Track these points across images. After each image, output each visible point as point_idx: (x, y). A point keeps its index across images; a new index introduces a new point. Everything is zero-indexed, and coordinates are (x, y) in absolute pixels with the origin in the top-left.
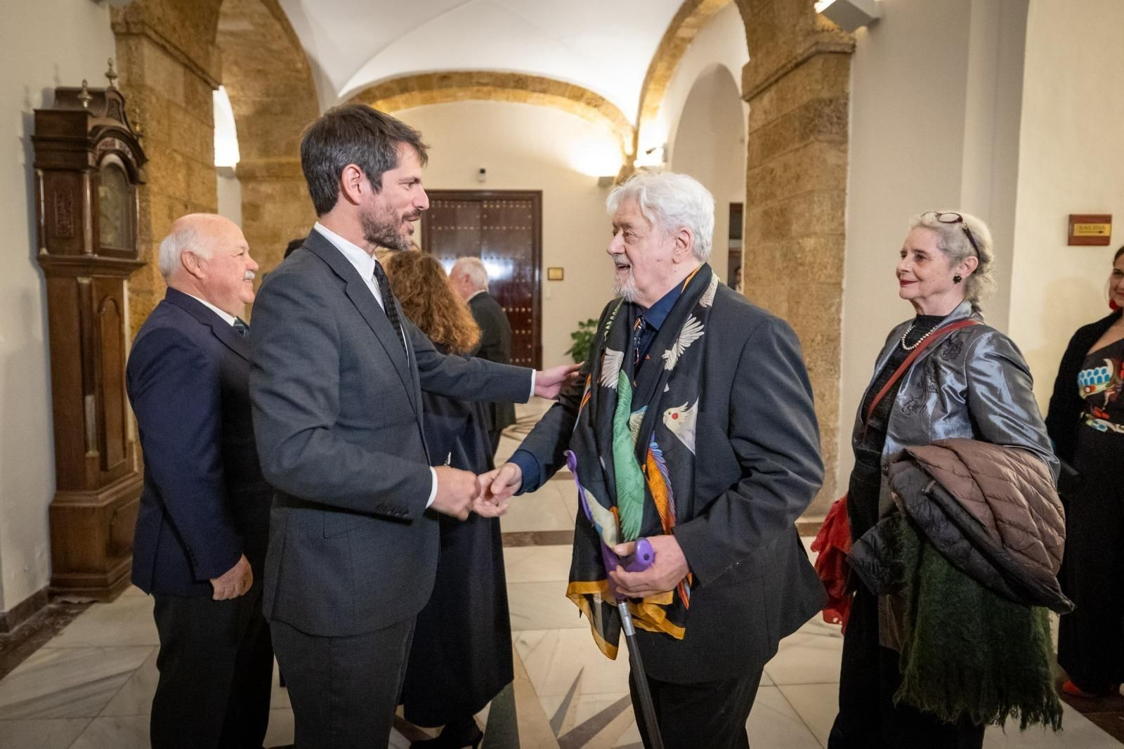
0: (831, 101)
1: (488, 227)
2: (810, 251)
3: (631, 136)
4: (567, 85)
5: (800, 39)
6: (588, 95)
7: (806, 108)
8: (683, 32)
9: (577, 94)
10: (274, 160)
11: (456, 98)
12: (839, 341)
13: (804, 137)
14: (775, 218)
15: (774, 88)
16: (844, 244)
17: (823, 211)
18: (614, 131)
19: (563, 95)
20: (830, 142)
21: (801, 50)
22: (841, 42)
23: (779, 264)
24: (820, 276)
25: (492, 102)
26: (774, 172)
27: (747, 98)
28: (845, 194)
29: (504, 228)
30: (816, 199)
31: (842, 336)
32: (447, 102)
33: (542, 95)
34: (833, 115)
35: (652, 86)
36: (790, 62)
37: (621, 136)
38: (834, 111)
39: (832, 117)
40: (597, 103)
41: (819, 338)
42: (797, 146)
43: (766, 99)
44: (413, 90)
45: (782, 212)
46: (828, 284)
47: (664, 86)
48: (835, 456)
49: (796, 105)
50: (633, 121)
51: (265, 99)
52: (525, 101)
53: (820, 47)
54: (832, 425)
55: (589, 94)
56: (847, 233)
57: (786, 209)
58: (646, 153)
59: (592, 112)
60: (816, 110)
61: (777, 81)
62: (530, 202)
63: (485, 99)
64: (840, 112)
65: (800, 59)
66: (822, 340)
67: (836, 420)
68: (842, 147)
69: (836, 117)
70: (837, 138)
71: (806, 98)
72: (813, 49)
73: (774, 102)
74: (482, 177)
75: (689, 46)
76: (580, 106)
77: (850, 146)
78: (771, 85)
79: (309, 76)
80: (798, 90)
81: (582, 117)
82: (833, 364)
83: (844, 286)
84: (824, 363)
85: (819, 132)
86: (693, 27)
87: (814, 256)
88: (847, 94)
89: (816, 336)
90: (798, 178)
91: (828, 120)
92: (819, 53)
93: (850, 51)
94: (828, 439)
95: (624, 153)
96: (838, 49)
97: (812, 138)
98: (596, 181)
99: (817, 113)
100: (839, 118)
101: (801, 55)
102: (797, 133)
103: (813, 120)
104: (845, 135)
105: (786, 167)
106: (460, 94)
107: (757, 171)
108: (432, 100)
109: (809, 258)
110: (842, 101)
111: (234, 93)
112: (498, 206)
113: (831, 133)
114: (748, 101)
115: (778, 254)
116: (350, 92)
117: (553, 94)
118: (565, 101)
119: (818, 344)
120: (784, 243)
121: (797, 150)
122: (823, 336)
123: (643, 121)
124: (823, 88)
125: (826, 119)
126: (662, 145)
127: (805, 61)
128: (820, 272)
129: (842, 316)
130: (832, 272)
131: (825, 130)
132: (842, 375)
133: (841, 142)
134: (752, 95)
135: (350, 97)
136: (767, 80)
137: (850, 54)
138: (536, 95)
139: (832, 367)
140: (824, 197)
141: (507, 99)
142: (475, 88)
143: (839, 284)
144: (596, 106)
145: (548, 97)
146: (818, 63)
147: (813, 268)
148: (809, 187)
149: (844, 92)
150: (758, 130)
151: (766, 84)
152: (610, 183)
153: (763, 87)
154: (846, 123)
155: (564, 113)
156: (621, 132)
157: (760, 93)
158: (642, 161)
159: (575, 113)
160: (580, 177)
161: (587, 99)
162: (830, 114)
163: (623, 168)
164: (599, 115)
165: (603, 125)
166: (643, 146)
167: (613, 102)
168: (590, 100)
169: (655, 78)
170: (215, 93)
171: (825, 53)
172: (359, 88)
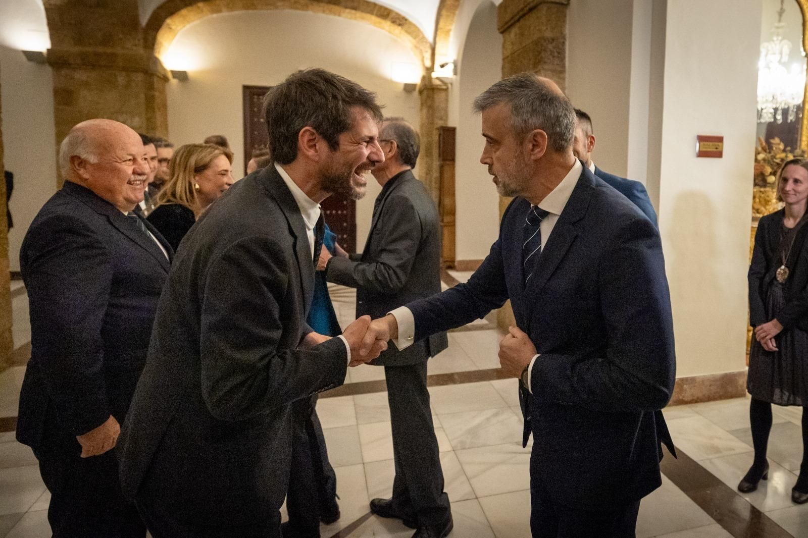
0: (553, 40)
3: (429, 52)
4: (375, 4)
6: (392, 16)
7: (536, 43)
9: (384, 13)
13: (535, 65)
15: (518, 25)
18: (416, 47)
19: (371, 12)
20: (553, 71)
27: (501, 31)
33: (353, 12)
34: (555, 51)
35: (444, 13)
36: (526, 7)
37: (421, 52)
38: (554, 48)
39: (554, 52)
40: (401, 23)
43: (513, 33)
47: (454, 14)
49: (531, 41)
50: (430, 38)
52: (339, 15)
55: (394, 14)
58: (439, 67)
59: (397, 30)
60: (542, 45)
61: (519, 20)
63: (303, 10)
64: (560, 49)
68: (562, 74)
69: (557, 52)
70: (559, 68)
71: (536, 36)
73: (517, 36)
76: (387, 24)
77: (567, 75)
78: (515, 22)
80: (532, 28)
81: (390, 32)
85: (545, 62)
88: (565, 36)
91: (551, 54)
93: (566, 3)
95: (424, 65)
96: (557, 1)
97: (540, 67)
98: (402, 87)
99: (543, 48)
100: (559, 53)
101: (533, 2)
103: (540, 53)
104: (563, 66)
110: (561, 40)
113: (553, 64)
114: (502, 33)
117: (362, 11)
118: (374, 18)
124: (547, 29)
125: (549, 53)
126: (452, 61)
127: (534, 8)
131: (549, 61)
133: (561, 71)
134: (504, 29)
136: (512, 18)
137: (566, 6)
138: (348, 10)
141: (324, 12)
144: (400, 25)
145: (358, 14)
146: (543, 10)
149: (562, 34)
150: (508, 57)
151: (512, 22)
152: (414, 90)
153: (510, 24)
154: (564, 58)
155: (373, 28)
156: (422, 48)
157: (509, 27)
158: (437, 73)
159: (383, 29)
160: (390, 82)
161: (392, 18)
162: (552, 49)
163: (424, 78)
164: (403, 32)
165: (407, 40)
166: (439, 61)
167: (414, 22)
168: (394, 20)
169: (446, 6)
171: (548, 2)
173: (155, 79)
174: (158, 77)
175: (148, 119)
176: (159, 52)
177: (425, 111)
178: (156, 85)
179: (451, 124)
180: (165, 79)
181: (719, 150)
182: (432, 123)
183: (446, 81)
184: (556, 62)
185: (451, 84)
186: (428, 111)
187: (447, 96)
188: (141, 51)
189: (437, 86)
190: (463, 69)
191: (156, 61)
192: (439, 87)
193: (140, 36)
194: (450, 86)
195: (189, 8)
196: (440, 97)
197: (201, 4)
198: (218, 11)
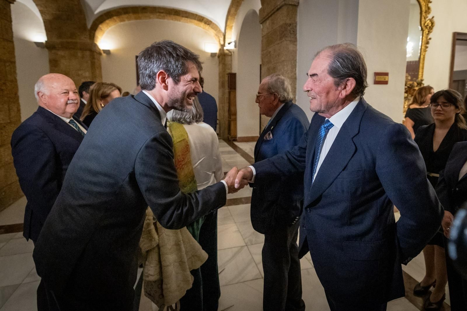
0: (290, 24)
3: (223, 37)
4: (196, 15)
6: (205, 20)
7: (282, 27)
9: (201, 19)
10: (64, 40)
11: (150, 18)
13: (281, 38)
14: (271, 71)
15: (270, 19)
16: (296, 82)
17: (288, 69)
18: (216, 35)
19: (195, 19)
20: (290, 41)
21: (279, 3)
25: (166, 20)
26: (271, 53)
27: (261, 22)
28: (296, 62)
30: (285, 64)
32: (146, 19)
33: (186, 19)
35: (230, 17)
36: (275, 8)
37: (219, 37)
38: (292, 28)
40: (209, 23)
42: (279, 42)
43: (268, 23)
44: (130, 13)
47: (234, 18)
49: (278, 26)
50: (223, 30)
52: (180, 21)
53: (286, 2)
56: (297, 77)
57: (275, 68)
58: (228, 44)
59: (207, 27)
60: (285, 28)
61: (271, 16)
63: (163, 19)
64: (294, 29)
65: (279, 7)
68: (295, 43)
69: (292, 31)
70: (293, 39)
71: (281, 23)
72: (283, 3)
73: (270, 24)
75: (243, 2)
76: (202, 24)
77: (298, 43)
78: (269, 17)
80: (279, 20)
81: (204, 28)
85: (286, 37)
88: (297, 22)
90: (279, 55)
92: (285, 5)
93: (297, 5)
95: (220, 43)
96: (293, 3)
97: (284, 39)
98: (210, 55)
100: (293, 31)
101: (279, 5)
102: (279, 37)
103: (284, 32)
104: (296, 38)
105: (275, 50)
106: (152, 16)
107: (265, 52)
108: (139, 18)
110: (295, 25)
114: (262, 24)
117: (190, 18)
118: (196, 22)
121: (279, 44)
123: (227, 31)
124: (287, 19)
125: (289, 32)
126: (234, 41)
127: (281, 7)
131: (289, 36)
133: (294, 41)
134: (263, 21)
135: (101, 14)
136: (267, 15)
138: (184, 18)
140: (288, 63)
141: (172, 19)
142: (158, 14)
144: (208, 24)
145: (189, 20)
146: (285, 9)
148: (283, 59)
149: (295, 21)
150: (265, 35)
151: (267, 17)
152: (216, 56)
153: (266, 18)
154: (296, 34)
155: (196, 26)
156: (219, 35)
157: (265, 20)
158: (227, 47)
159: (200, 27)
160: (204, 53)
161: (205, 21)
162: (290, 29)
163: (220, 50)
164: (210, 28)
165: (212, 32)
166: (227, 41)
167: (215, 23)
168: (206, 22)
169: (231, 14)
170: (12, 5)
171: (288, 5)
172: (104, 10)
173: (95, 54)
174: (97, 53)
175: (92, 73)
176: (96, 41)
177: (221, 65)
178: (95, 57)
179: (233, 72)
180: (100, 54)
181: (386, 80)
182: (224, 71)
183: (231, 51)
184: (292, 37)
185: (234, 52)
186: (223, 66)
187: (231, 58)
188: (89, 41)
189: (226, 53)
190: (239, 44)
191: (96, 45)
192: (227, 54)
193: (88, 33)
194: (233, 53)
195: (110, 19)
196: (228, 59)
197: (115, 18)
198: (123, 21)
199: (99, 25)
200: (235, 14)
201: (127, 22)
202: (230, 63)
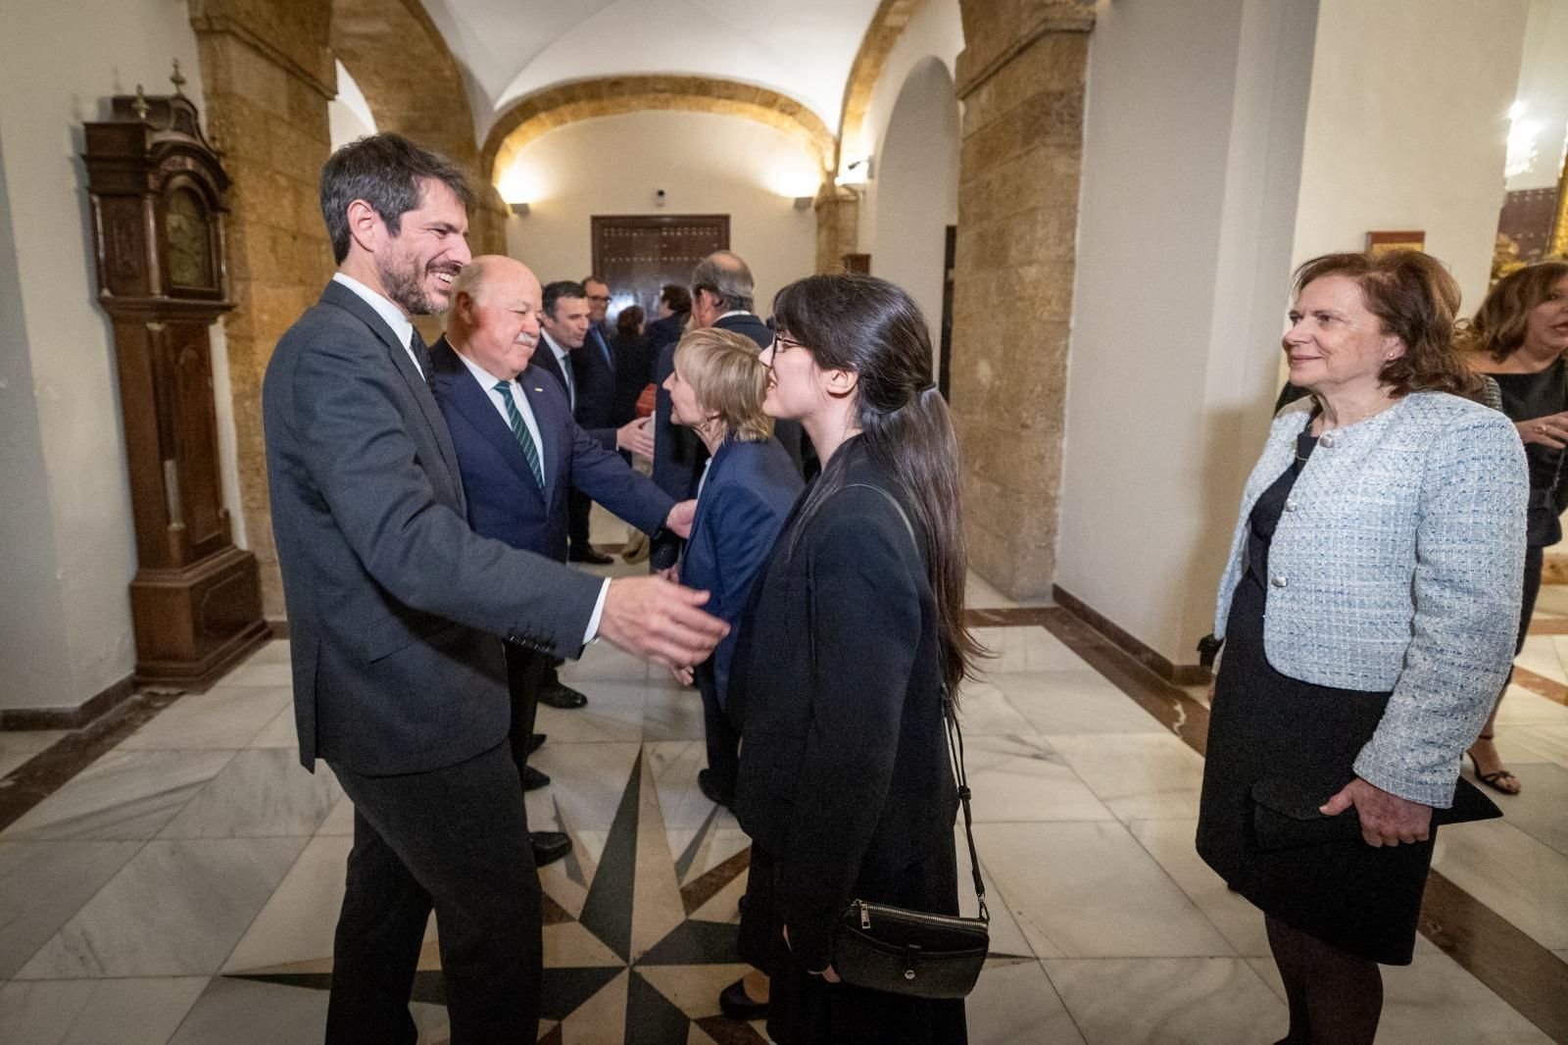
0: (1062, 94)
1: (668, 257)
2: (1030, 282)
3: (832, 148)
4: (757, 89)
5: (1025, 15)
7: (1031, 103)
8: (892, 20)
9: (769, 99)
11: (631, 110)
12: (1064, 393)
13: (1027, 140)
14: (991, 243)
15: (993, 81)
16: (1073, 274)
17: (1048, 233)
18: (813, 144)
19: (752, 101)
20: (1059, 146)
21: (1025, 31)
22: (1077, 17)
23: (994, 300)
24: (1042, 314)
25: (671, 112)
26: (990, 187)
27: (962, 94)
28: (1076, 211)
29: (686, 259)
30: (1040, 218)
31: (1068, 386)
32: (620, 113)
33: (728, 102)
34: (1065, 112)
35: (856, 88)
36: (1014, 46)
37: (820, 150)
38: (1065, 107)
39: (1062, 115)
40: (793, 111)
41: (1039, 388)
42: (1018, 152)
43: (984, 95)
44: (580, 100)
45: (1001, 234)
46: (1053, 322)
48: (1055, 530)
49: (1020, 101)
50: (833, 128)
51: (412, 114)
53: (1049, 25)
54: (1052, 493)
55: (783, 100)
56: (1078, 260)
57: (1003, 232)
58: (847, 169)
59: (787, 121)
60: (1043, 106)
61: (996, 72)
62: (716, 228)
63: (663, 108)
64: (1074, 108)
65: (1024, 42)
66: (1043, 391)
67: (1058, 486)
68: (1076, 152)
69: (1068, 114)
70: (1070, 141)
71: (1030, 93)
72: (1041, 28)
73: (993, 98)
74: (660, 200)
75: (900, 37)
76: (773, 115)
77: (1085, 151)
78: (990, 77)
79: (460, 85)
80: (1022, 82)
81: (776, 127)
82: (1055, 419)
83: (1072, 324)
84: (1044, 418)
85: (1047, 133)
86: (904, 12)
87: (1035, 288)
88: (1084, 84)
89: (1036, 386)
90: (1019, 191)
91: (1058, 119)
92: (1047, 32)
93: (1088, 29)
94: (1046, 509)
95: (824, 168)
96: (1074, 26)
97: (1037, 142)
98: (791, 203)
99: (1045, 110)
100: (1072, 115)
101: (1026, 36)
102: (1020, 136)
103: (1039, 118)
104: (1079, 137)
105: (1005, 179)
106: (634, 103)
107: (971, 184)
109: (1030, 291)
110: (1077, 94)
111: (377, 108)
112: (679, 234)
113: (1061, 134)
114: (963, 99)
115: (993, 286)
116: (508, 104)
118: (755, 109)
119: (1038, 397)
120: (1000, 273)
121: (1019, 157)
122: (1043, 386)
123: (845, 128)
124: (1053, 78)
125: (1054, 117)
126: (866, 158)
127: (1031, 44)
128: (1042, 309)
129: (1069, 362)
130: (1057, 309)
131: (1054, 130)
132: (1066, 433)
133: (1073, 146)
134: (969, 90)
135: (509, 108)
136: (984, 72)
137: (1088, 33)
138: (720, 100)
139: (1054, 424)
140: (1050, 215)
141: (689, 108)
142: (651, 96)
143: (1065, 323)
144: (791, 114)
145: (735, 105)
146: (1047, 44)
147: (1034, 304)
148: (1032, 203)
149: (1078, 82)
150: (975, 134)
151: (983, 77)
152: (809, 205)
153: (979, 80)
154: (1081, 122)
155: (755, 123)
156: (821, 144)
157: (977, 88)
158: (844, 178)
159: (768, 123)
160: (773, 198)
161: (781, 106)
162: (1060, 110)
163: (823, 188)
164: (794, 123)
165: (799, 135)
166: (846, 159)
167: (811, 107)
168: (783, 108)
169: (859, 77)
170: (331, 104)
171: (1056, 32)
172: (517, 99)
173: (494, 215)
174: (497, 212)
176: (497, 181)
177: (824, 234)
178: (495, 223)
179: (861, 250)
180: (505, 215)
182: (834, 251)
183: (855, 187)
184: (1065, 132)
185: (864, 193)
186: (830, 235)
187: (857, 211)
189: (843, 196)
190: (882, 167)
191: (494, 193)
192: (846, 198)
193: (477, 162)
194: (861, 195)
195: (530, 122)
196: (846, 213)
197: (542, 115)
198: (563, 122)
199: (504, 136)
200: (873, 77)
201: (570, 125)
202: (851, 224)
